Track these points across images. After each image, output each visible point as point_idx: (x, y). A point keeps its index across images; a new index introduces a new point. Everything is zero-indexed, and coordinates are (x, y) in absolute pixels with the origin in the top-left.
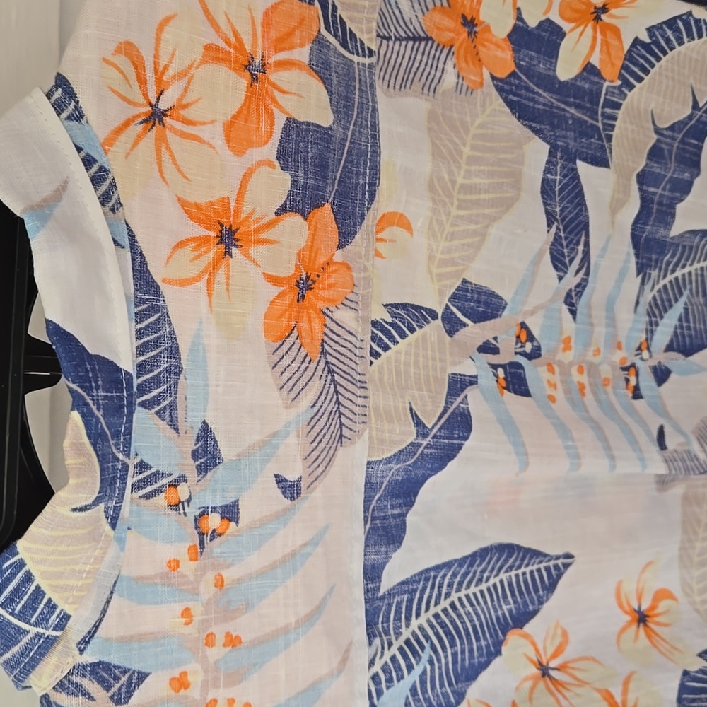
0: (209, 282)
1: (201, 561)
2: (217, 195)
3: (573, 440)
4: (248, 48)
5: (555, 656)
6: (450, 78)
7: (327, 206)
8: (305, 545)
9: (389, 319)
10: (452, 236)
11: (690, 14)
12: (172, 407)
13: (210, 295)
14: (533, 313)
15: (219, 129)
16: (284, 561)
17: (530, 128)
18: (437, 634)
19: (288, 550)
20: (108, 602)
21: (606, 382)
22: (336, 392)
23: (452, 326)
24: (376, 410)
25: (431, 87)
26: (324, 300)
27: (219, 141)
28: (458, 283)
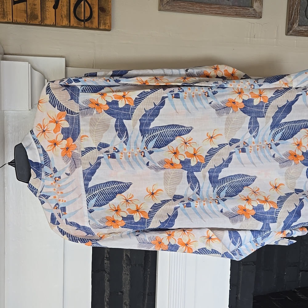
0: (53, 150)
1: (56, 183)
2: (53, 139)
3: (123, 165)
4: (56, 120)
5: (130, 199)
6: (95, 112)
7: (70, 138)
8: (71, 181)
9: (85, 150)
10: (96, 137)
11: (144, 91)
12: (49, 165)
13: (53, 152)
14: (116, 145)
15: (53, 131)
16: (68, 183)
17: (113, 117)
18: (100, 194)
19: (69, 182)
20: (43, 188)
21: (136, 155)
22: (74, 162)
23: (99, 149)
24: (83, 163)
25: (91, 114)
26: (71, 150)
27: (53, 132)
28: (99, 143)
